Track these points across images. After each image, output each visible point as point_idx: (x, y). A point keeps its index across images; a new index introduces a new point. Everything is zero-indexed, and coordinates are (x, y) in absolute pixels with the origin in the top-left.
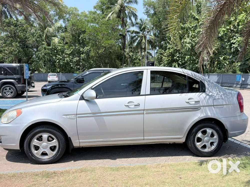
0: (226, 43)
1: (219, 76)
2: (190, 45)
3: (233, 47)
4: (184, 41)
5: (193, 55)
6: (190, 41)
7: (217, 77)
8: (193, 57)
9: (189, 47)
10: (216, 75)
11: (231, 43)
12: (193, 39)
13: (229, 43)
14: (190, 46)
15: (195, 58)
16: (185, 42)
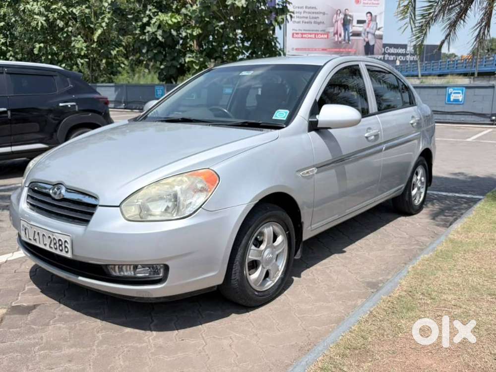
0: (134, 23)
1: (119, 89)
2: (44, 18)
3: (148, 32)
4: (25, 8)
5: (51, 43)
6: (42, 10)
7: (115, 91)
8: (50, 45)
9: (41, 23)
10: (112, 86)
11: (143, 23)
12: (54, 7)
13: (140, 24)
14: (45, 21)
15: (55, 49)
16: (29, 10)
